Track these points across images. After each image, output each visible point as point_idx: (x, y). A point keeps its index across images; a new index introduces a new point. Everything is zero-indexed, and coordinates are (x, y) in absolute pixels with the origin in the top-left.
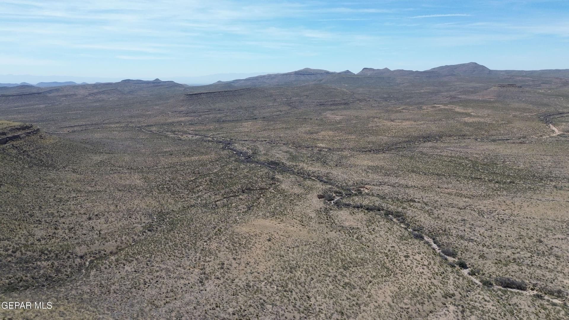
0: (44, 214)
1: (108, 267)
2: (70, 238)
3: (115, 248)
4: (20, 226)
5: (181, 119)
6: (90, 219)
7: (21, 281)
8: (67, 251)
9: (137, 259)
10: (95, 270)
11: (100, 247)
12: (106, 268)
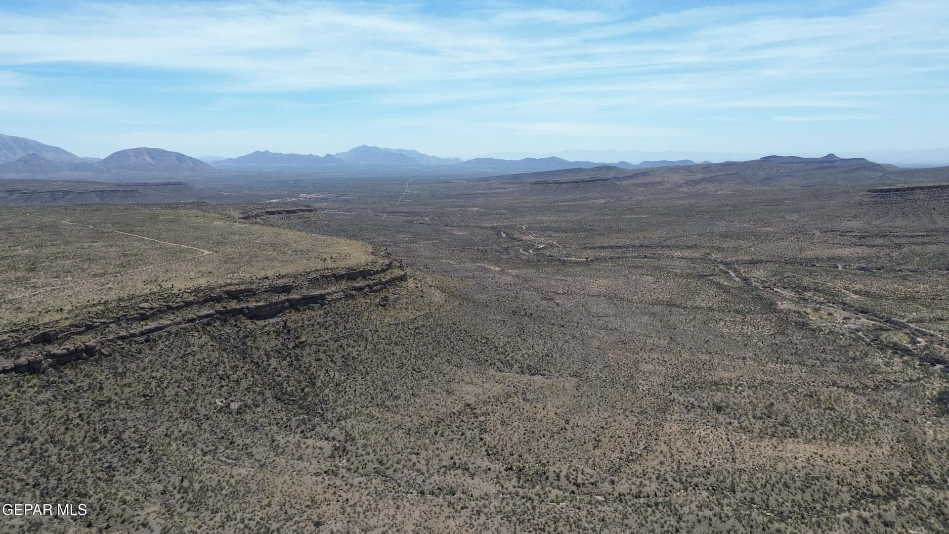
5: (839, 252)
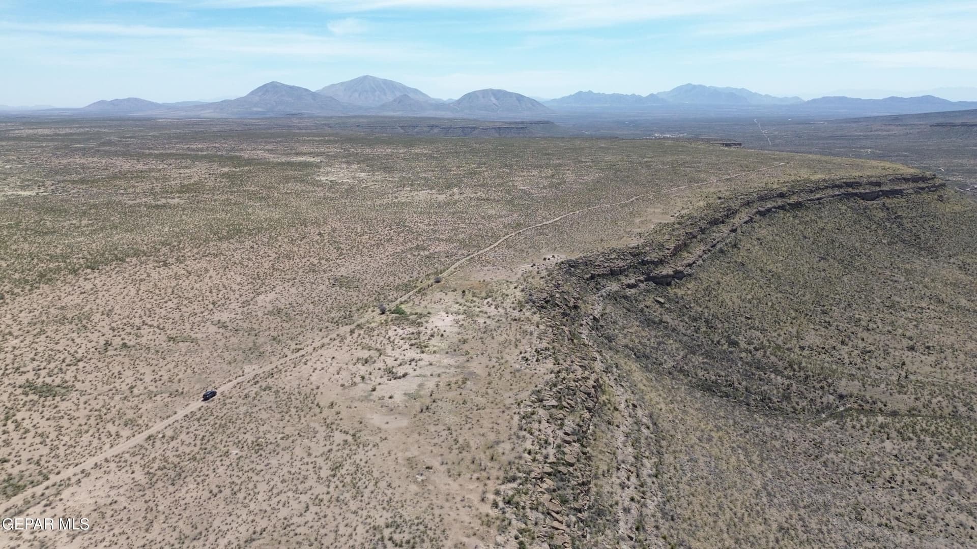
0: (845, 316)
1: (858, 426)
2: (851, 363)
3: (908, 408)
4: (794, 321)
6: (912, 348)
7: (730, 385)
8: (825, 379)
9: (919, 441)
10: (835, 421)
11: (883, 395)
12: (854, 427)
